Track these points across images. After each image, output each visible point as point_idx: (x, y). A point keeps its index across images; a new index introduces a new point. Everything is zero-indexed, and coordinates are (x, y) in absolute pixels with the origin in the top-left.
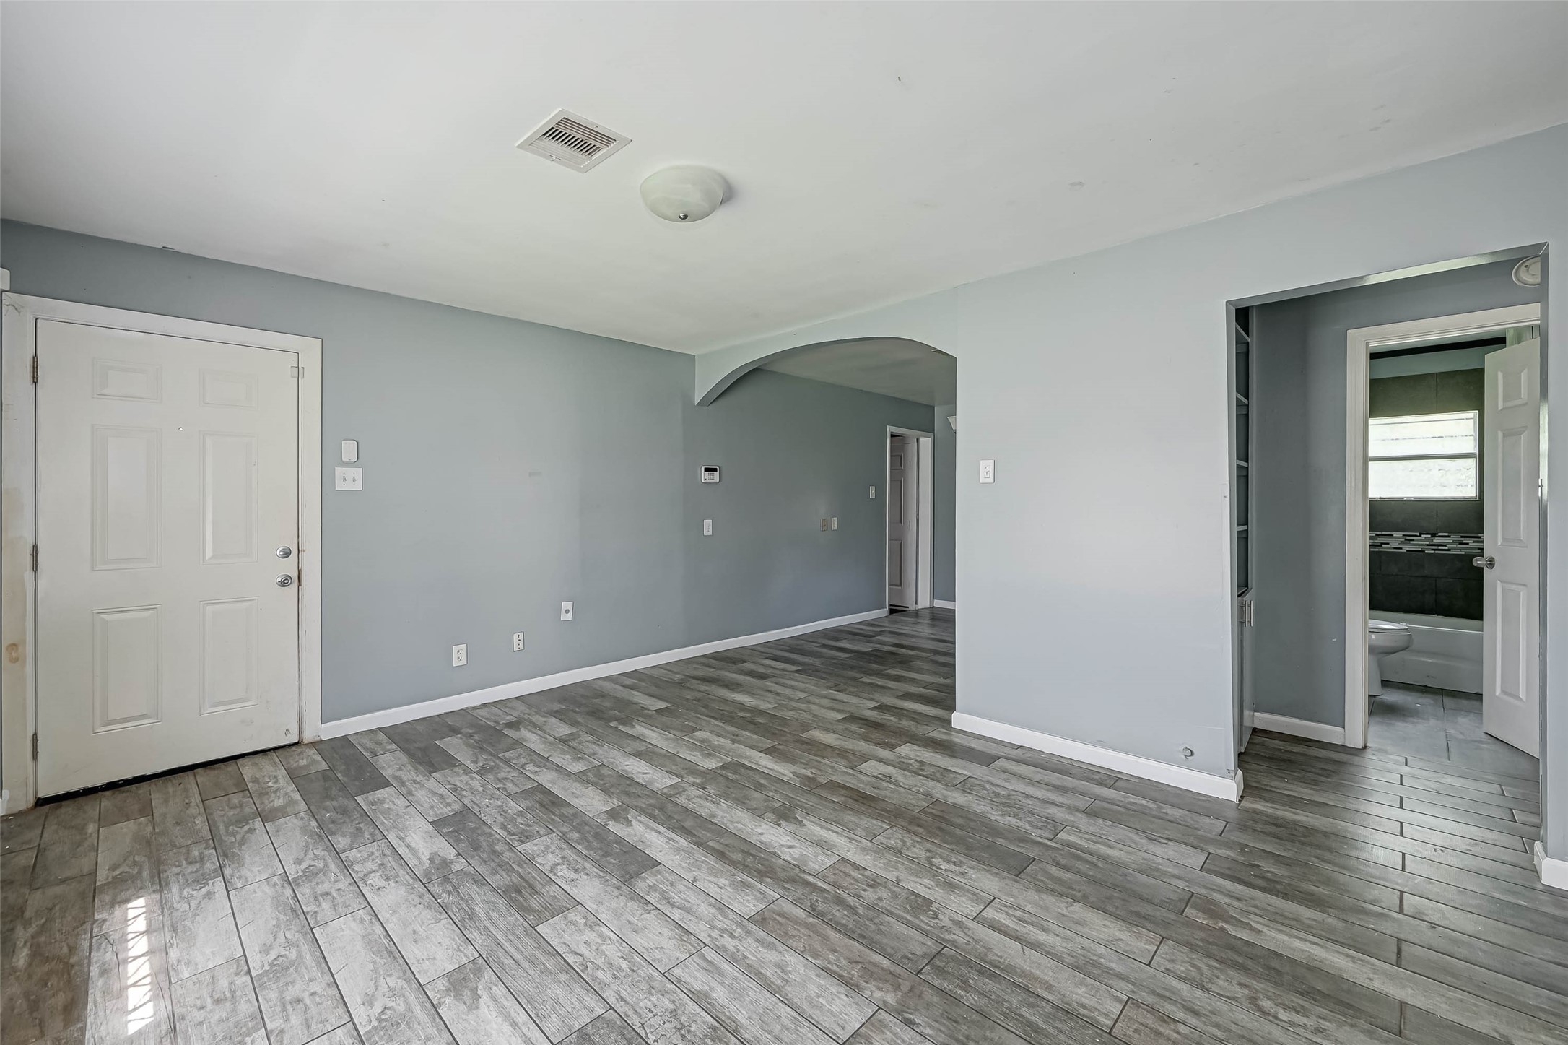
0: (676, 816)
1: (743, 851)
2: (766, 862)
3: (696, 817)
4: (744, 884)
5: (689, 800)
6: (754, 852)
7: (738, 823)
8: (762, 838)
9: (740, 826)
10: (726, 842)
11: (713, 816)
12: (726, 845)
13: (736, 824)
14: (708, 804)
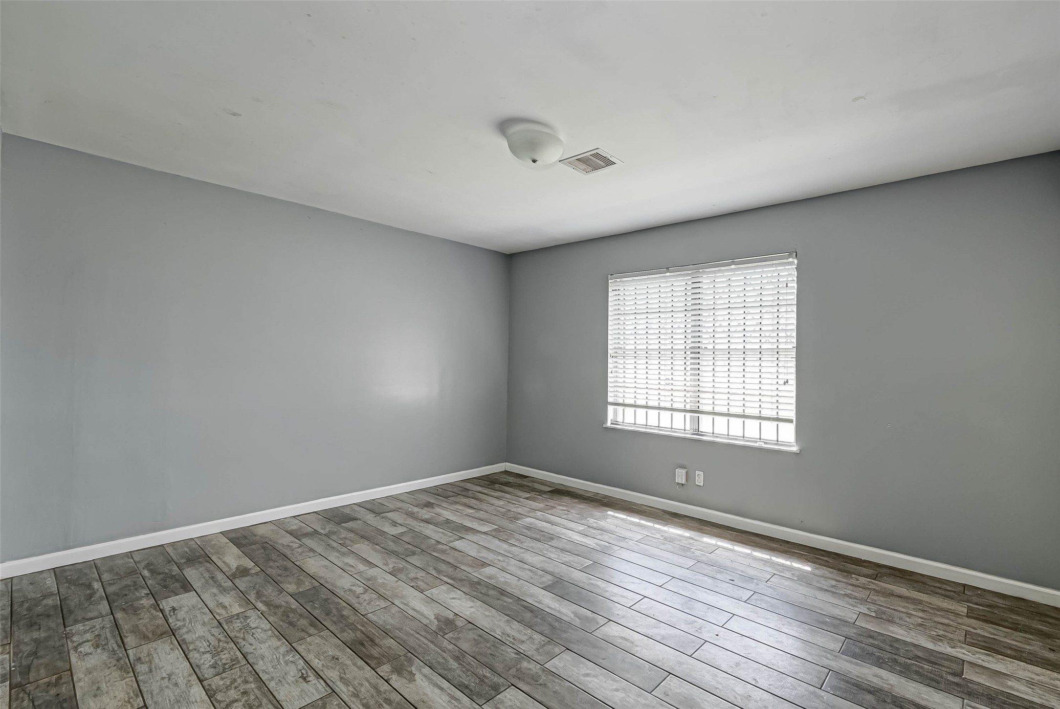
0: (539, 620)
1: (488, 596)
2: (474, 589)
3: (523, 621)
4: (489, 578)
5: (531, 638)
6: (480, 595)
7: (488, 616)
8: (472, 604)
9: (487, 613)
10: (499, 601)
11: (508, 621)
12: (499, 599)
13: (490, 614)
14: (513, 634)
